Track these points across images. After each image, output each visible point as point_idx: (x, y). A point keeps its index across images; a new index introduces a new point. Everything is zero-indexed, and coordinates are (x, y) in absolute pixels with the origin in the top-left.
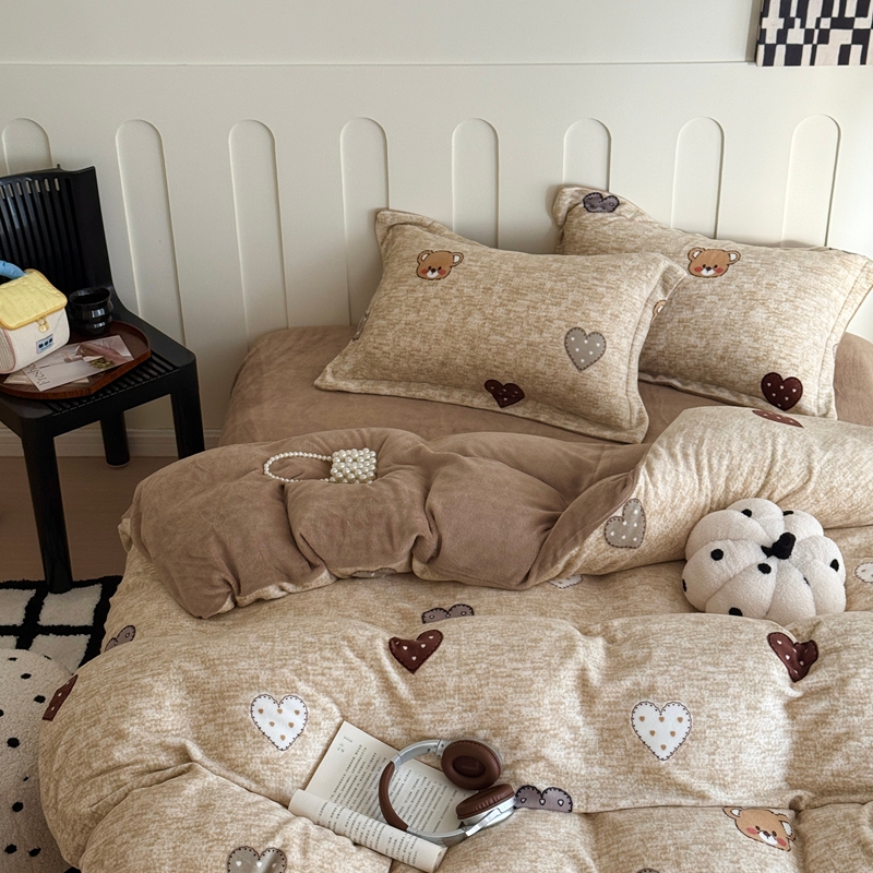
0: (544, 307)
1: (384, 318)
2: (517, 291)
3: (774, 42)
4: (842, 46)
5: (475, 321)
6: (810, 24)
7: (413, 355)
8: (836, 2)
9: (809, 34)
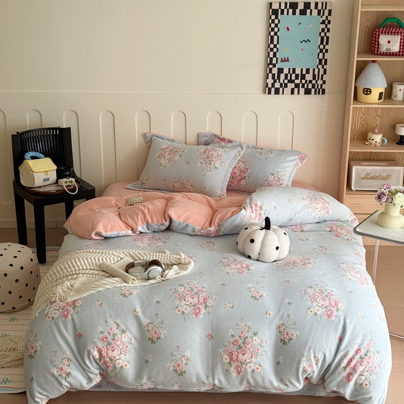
3: (271, 87)
4: (292, 89)
6: (281, 82)
8: (289, 75)
9: (281, 85)
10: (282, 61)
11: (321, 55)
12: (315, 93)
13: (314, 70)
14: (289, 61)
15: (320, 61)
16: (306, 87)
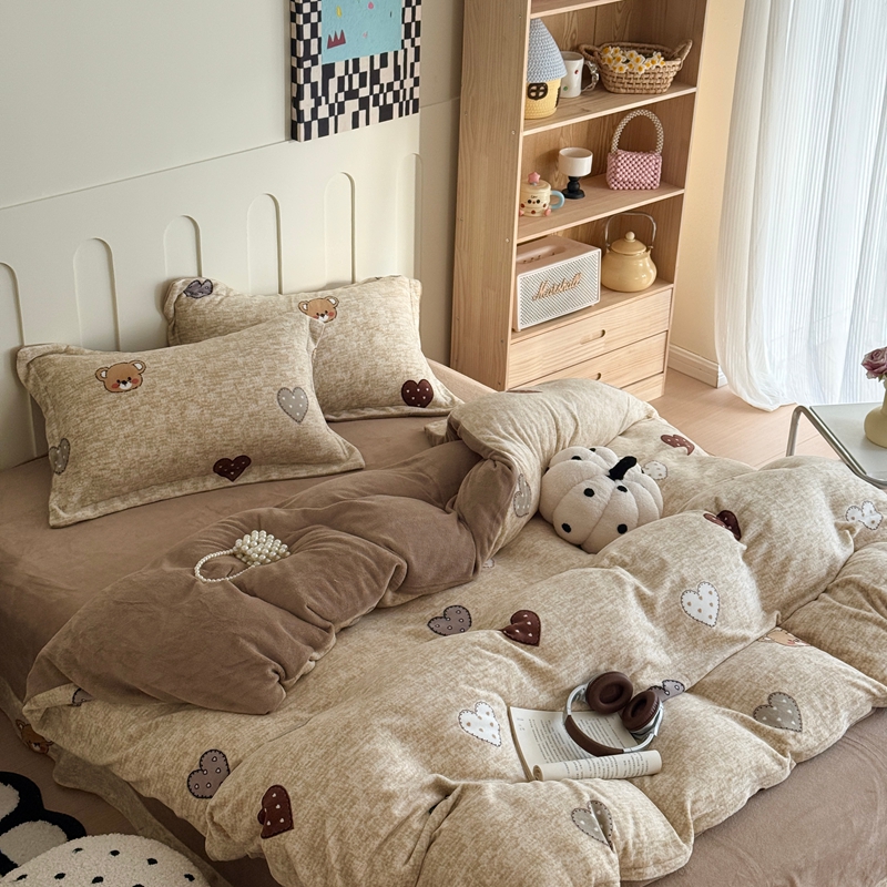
0: (248, 380)
1: (97, 440)
2: (215, 375)
3: (310, 119)
4: (354, 114)
5: (193, 412)
6: (332, 100)
7: (143, 463)
8: (347, 78)
9: (331, 107)
10: (331, 44)
11: (409, 11)
12: (401, 115)
13: (396, 53)
14: (344, 42)
15: (408, 27)
16: (381, 103)
